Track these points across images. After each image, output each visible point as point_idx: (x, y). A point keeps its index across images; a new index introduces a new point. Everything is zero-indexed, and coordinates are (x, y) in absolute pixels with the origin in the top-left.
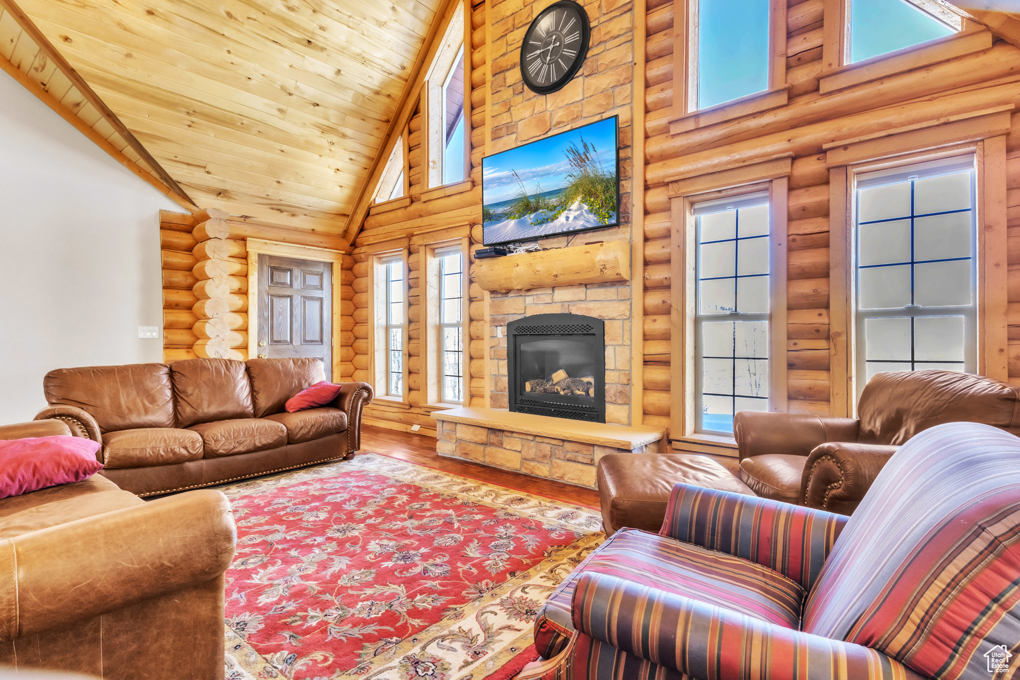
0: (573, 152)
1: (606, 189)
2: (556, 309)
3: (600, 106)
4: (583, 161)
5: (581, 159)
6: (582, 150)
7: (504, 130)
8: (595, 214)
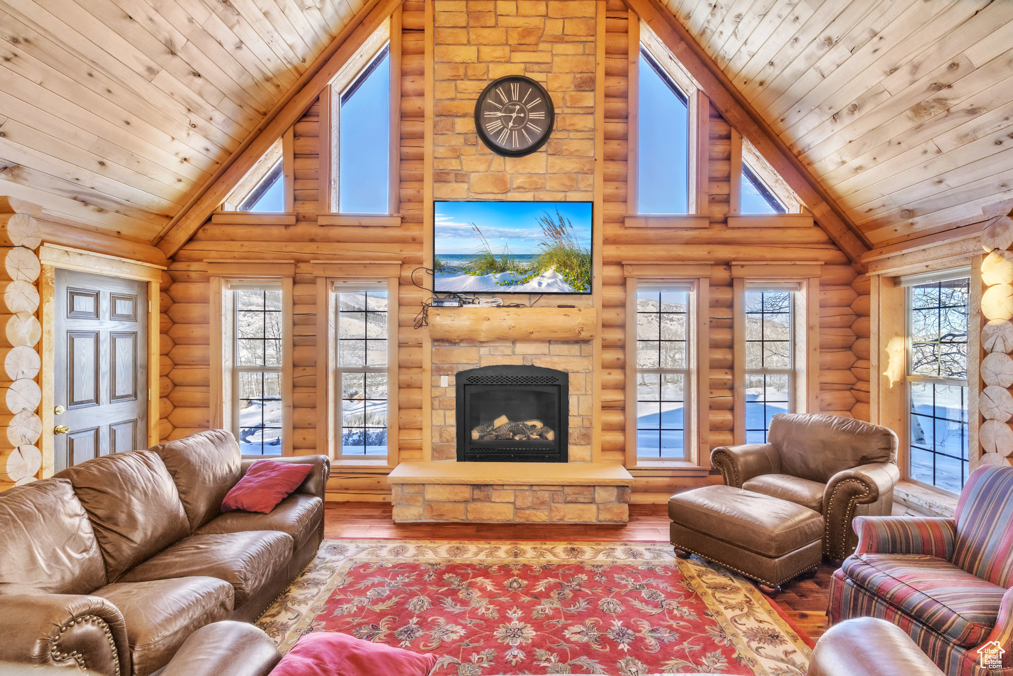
0: (547, 222)
1: (582, 264)
2: (517, 361)
3: (565, 185)
4: (558, 233)
5: (557, 232)
6: (557, 223)
7: (452, 177)
8: (570, 284)
